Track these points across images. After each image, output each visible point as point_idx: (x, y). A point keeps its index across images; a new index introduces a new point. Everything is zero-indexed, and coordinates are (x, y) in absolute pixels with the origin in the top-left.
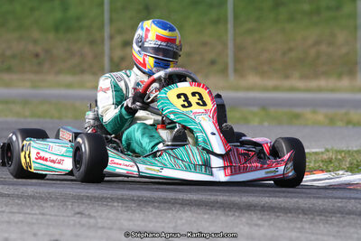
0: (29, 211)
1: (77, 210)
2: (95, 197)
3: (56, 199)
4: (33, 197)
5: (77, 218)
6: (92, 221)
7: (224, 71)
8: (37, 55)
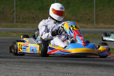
0: (31, 67)
1: (46, 66)
2: (52, 63)
3: (39, 63)
4: (32, 62)
5: (46, 69)
6: (51, 70)
7: (92, 23)
8: (34, 18)
